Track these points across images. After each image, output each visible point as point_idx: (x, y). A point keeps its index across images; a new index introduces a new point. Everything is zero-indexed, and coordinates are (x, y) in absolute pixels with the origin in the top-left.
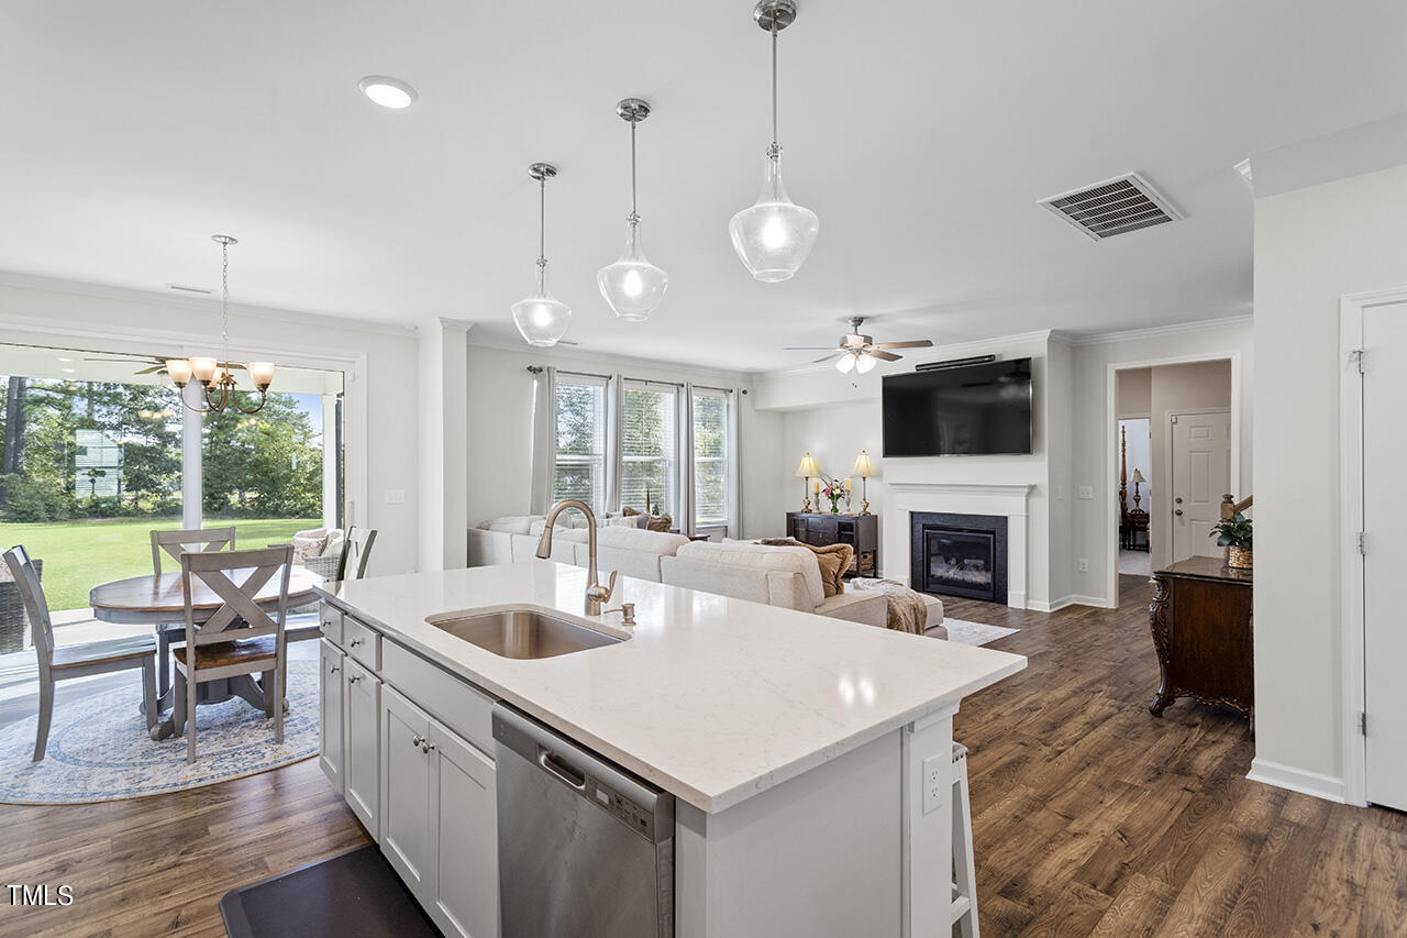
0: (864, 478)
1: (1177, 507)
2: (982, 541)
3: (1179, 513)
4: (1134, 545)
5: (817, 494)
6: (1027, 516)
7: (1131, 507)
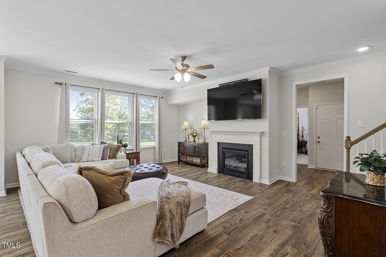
0: (204, 129)
1: (318, 140)
2: (244, 154)
3: (319, 142)
4: (302, 152)
5: (189, 135)
6: (261, 145)
7: (301, 139)
